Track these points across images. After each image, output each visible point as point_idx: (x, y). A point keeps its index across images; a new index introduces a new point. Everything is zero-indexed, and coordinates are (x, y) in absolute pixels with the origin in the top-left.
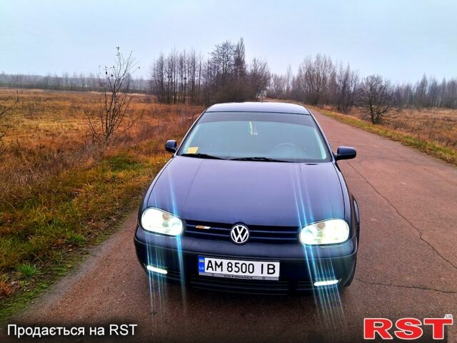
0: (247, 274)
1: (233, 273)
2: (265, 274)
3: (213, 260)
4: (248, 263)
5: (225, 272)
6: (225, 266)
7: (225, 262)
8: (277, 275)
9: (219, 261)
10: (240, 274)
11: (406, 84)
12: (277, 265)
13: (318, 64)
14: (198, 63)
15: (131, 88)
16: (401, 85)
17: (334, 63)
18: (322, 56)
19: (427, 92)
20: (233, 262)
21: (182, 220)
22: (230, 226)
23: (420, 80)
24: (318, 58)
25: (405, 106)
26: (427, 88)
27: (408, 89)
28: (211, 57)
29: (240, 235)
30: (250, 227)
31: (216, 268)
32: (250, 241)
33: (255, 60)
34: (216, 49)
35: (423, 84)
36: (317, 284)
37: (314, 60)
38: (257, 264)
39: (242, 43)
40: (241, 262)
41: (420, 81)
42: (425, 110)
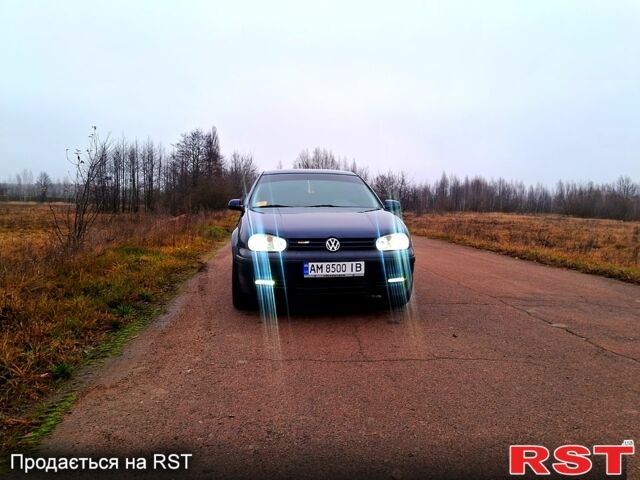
0: (341, 273)
1: (331, 273)
2: (354, 272)
3: (315, 264)
4: (341, 264)
5: (325, 273)
6: (324, 268)
7: (325, 264)
8: (362, 272)
9: (320, 264)
10: (336, 273)
11: (423, 185)
12: (363, 263)
13: (318, 161)
14: (156, 157)
15: (48, 196)
16: (417, 186)
17: (336, 160)
18: (322, 150)
19: (449, 193)
20: (331, 264)
21: (286, 239)
22: (326, 240)
23: (439, 179)
24: (317, 152)
25: (425, 211)
26: (448, 189)
27: (426, 191)
28: (176, 149)
29: (333, 245)
30: (339, 240)
31: (317, 270)
32: (340, 250)
33: (234, 156)
34: (182, 139)
35: (443, 184)
36: (390, 281)
37: (311, 156)
38: (348, 264)
39: (214, 133)
40: (336, 264)
41: (439, 181)
42: (448, 214)
